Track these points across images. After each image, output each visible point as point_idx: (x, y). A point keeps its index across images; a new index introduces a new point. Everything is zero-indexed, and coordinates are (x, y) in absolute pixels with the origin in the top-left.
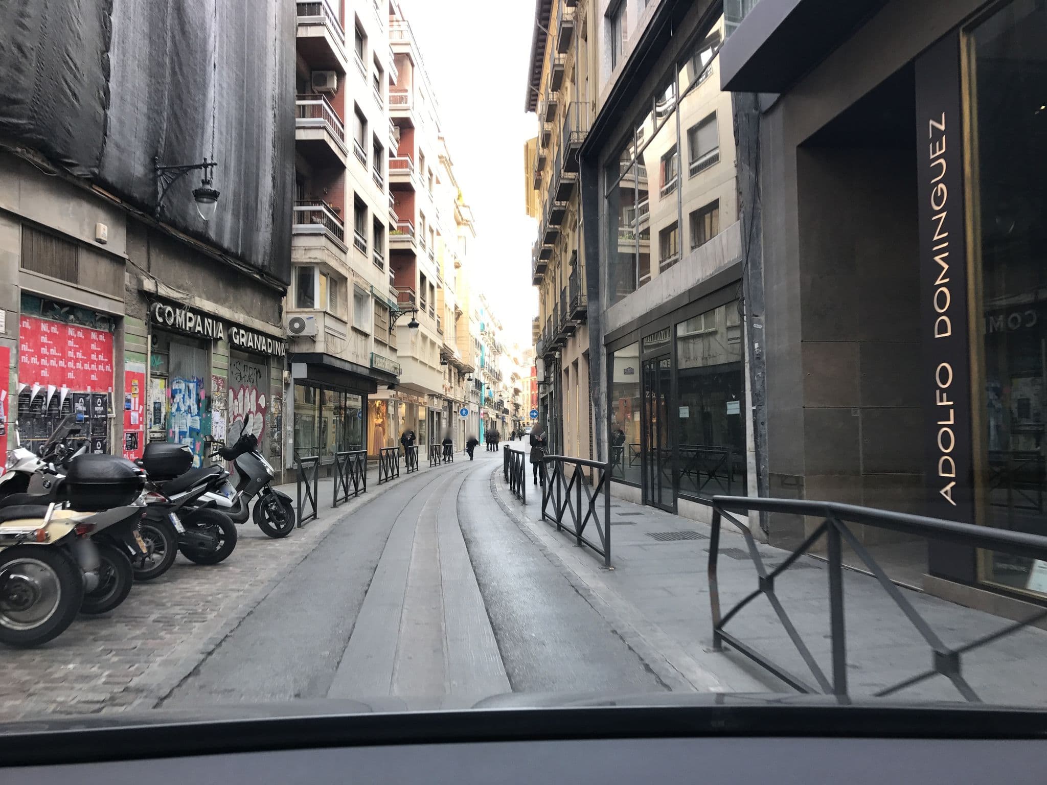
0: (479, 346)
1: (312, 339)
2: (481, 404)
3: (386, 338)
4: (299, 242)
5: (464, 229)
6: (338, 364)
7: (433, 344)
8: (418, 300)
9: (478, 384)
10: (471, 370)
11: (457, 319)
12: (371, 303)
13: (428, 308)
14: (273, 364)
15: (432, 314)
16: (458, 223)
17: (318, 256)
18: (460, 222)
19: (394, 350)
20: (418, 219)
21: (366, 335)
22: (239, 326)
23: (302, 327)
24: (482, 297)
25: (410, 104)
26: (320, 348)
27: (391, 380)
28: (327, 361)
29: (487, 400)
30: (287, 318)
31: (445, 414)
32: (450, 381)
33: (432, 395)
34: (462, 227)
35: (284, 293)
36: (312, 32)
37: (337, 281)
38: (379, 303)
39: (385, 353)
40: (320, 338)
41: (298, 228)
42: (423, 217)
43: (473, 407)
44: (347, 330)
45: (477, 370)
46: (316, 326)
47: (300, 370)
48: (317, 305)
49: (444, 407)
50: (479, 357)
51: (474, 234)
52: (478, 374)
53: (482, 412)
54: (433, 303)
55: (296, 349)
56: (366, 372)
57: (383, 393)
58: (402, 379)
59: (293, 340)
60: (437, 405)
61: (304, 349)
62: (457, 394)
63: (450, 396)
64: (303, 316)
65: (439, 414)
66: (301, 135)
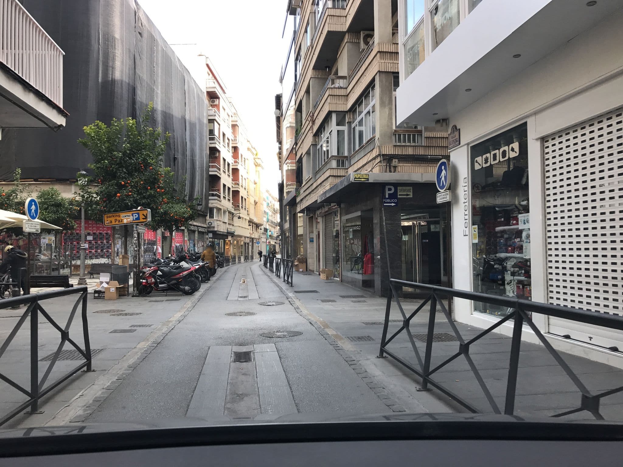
0: (267, 214)
1: (214, 227)
2: (267, 238)
3: (231, 222)
4: (210, 202)
5: (259, 168)
6: (219, 233)
7: (246, 219)
8: (240, 206)
9: (266, 230)
10: (262, 225)
11: (255, 205)
12: (227, 213)
13: (244, 207)
14: (205, 234)
15: (245, 209)
16: (256, 166)
17: (215, 205)
18: (257, 165)
19: (233, 225)
20: (240, 177)
21: (226, 223)
22: (200, 227)
23: (211, 224)
24: (267, 191)
25: (237, 142)
26: (216, 229)
27: (232, 234)
28: (217, 232)
29: (270, 236)
30: (208, 222)
31: (251, 244)
32: (253, 231)
33: (245, 237)
34: (258, 167)
35: (207, 216)
36: (213, 145)
37: (219, 210)
38: (230, 212)
39: (231, 227)
40: (216, 227)
41: (210, 198)
42: (242, 176)
43: (264, 240)
44: (221, 223)
45: (265, 223)
46: (215, 224)
47: (211, 235)
48: (215, 218)
49: (250, 241)
50: (266, 218)
51: (263, 168)
52: (266, 225)
53: (268, 241)
54: (245, 205)
55: (209, 230)
56: (226, 234)
57: (230, 238)
58: (236, 234)
59: (208, 227)
60: (247, 240)
61: (212, 229)
62: (255, 235)
63: (253, 236)
64: (211, 221)
65: (248, 244)
66: (211, 173)
